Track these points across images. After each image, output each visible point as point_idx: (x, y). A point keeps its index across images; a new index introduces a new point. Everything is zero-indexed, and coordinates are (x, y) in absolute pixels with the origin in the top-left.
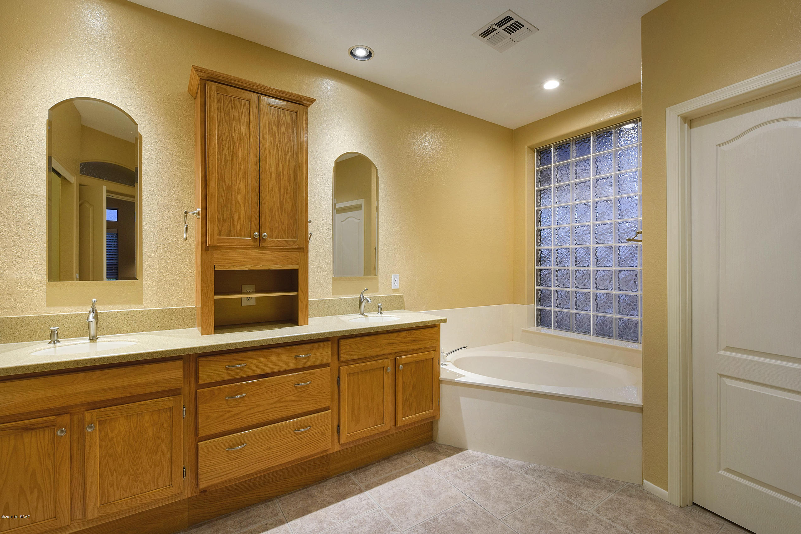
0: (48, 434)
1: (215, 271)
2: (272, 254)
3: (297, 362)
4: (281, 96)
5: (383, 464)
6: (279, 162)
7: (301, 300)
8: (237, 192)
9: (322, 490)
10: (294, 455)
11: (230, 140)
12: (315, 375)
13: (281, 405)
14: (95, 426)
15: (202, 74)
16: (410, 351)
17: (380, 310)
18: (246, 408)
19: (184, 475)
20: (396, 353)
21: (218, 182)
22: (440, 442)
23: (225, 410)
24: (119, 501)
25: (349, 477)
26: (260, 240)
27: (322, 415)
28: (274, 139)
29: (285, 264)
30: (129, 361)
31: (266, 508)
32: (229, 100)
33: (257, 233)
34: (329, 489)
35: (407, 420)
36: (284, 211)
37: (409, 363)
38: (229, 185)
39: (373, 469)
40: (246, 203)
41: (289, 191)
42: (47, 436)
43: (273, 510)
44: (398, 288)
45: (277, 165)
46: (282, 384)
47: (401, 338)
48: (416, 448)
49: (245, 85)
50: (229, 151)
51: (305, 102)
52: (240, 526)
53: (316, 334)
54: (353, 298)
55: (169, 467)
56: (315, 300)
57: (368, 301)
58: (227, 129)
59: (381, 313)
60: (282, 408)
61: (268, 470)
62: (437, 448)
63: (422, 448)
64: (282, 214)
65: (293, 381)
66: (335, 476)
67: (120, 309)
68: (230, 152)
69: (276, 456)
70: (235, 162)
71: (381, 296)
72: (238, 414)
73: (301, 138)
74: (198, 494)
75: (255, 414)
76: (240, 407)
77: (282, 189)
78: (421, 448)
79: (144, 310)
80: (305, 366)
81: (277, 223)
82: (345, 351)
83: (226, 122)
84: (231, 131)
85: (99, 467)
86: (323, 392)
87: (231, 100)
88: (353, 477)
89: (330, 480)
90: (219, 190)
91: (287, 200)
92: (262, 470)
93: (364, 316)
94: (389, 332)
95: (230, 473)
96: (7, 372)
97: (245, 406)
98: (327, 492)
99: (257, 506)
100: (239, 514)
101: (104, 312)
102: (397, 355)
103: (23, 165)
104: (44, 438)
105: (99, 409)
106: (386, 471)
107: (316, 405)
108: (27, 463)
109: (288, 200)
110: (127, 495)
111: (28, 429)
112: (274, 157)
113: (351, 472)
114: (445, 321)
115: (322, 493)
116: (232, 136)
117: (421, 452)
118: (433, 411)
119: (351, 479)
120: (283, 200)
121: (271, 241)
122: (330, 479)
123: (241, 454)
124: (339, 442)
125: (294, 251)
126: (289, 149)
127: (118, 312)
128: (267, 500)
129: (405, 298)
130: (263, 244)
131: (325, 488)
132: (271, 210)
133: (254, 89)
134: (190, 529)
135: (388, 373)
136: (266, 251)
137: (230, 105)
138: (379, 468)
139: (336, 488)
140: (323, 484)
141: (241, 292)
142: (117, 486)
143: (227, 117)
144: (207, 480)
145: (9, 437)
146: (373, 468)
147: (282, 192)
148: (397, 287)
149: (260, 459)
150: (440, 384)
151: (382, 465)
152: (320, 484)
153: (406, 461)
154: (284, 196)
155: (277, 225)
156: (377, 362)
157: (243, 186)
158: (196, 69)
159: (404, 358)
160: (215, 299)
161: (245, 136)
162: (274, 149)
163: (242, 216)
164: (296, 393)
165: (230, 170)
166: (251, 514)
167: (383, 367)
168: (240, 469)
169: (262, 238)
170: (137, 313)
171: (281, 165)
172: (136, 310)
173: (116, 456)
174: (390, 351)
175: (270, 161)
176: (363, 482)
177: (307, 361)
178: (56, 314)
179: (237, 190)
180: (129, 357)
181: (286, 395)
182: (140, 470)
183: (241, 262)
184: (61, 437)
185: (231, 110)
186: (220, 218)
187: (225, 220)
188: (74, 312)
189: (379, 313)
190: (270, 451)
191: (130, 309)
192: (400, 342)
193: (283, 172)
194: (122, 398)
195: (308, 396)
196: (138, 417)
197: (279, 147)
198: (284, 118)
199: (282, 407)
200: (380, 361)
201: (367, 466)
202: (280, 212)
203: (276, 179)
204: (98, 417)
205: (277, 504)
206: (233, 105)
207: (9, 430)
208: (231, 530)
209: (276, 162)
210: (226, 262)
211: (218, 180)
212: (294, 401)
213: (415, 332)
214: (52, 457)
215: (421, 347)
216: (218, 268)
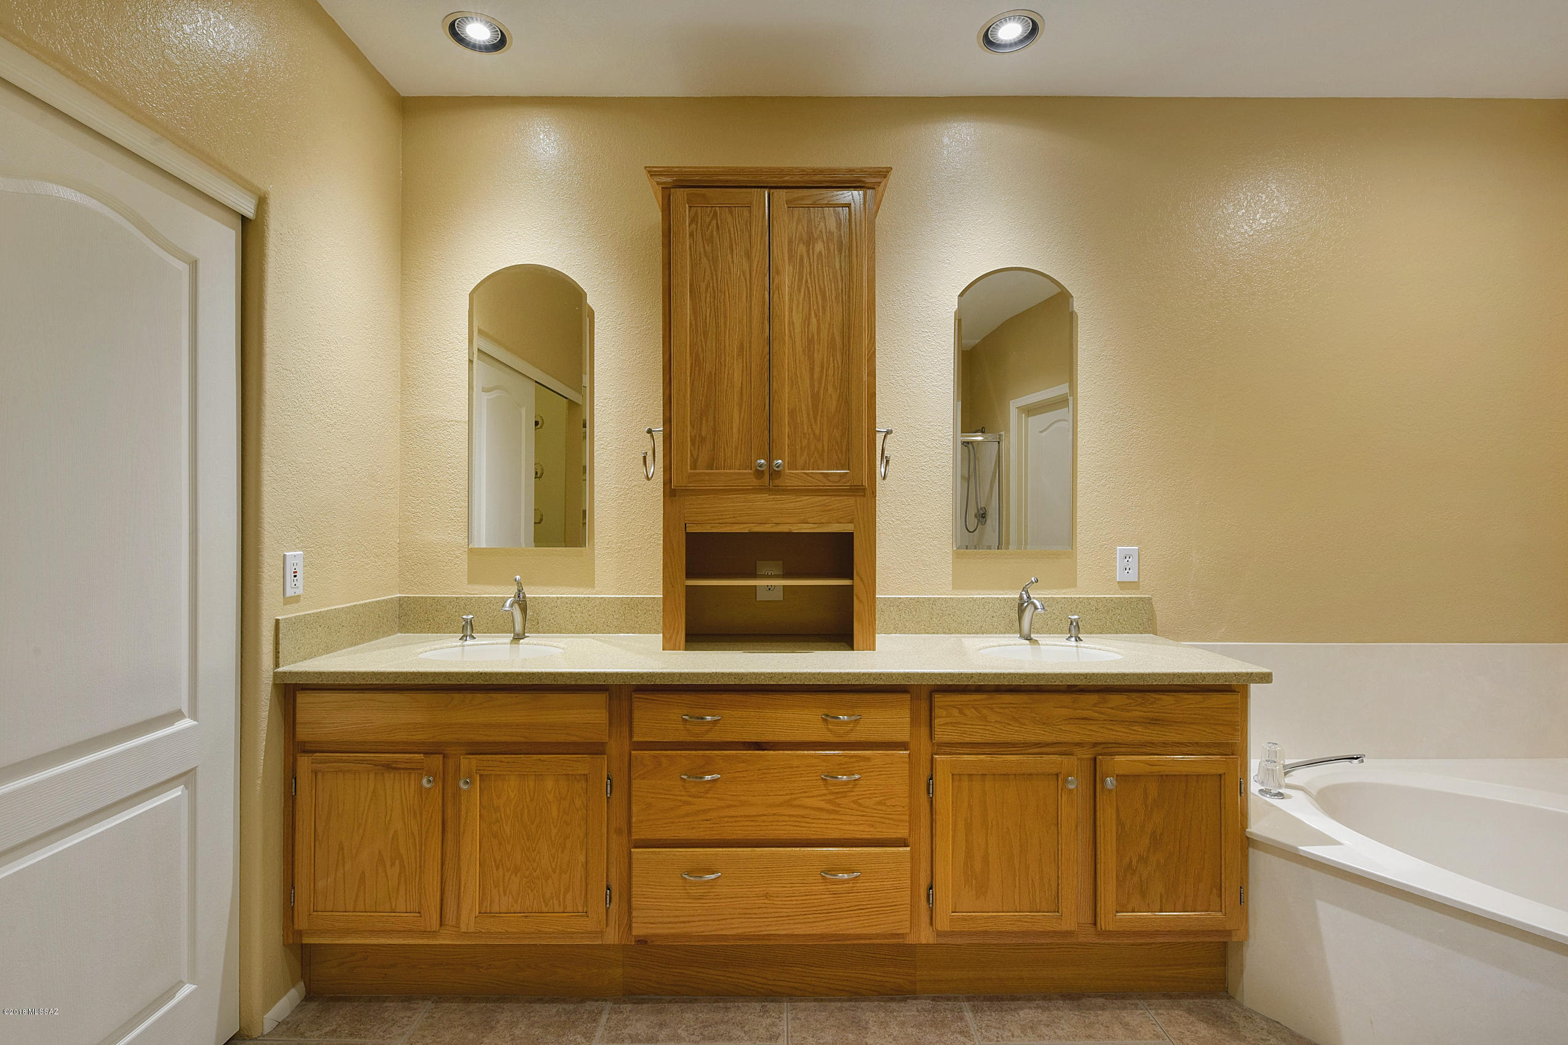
0: (415, 780)
1: (687, 534)
2: (795, 502)
3: (828, 729)
4: (815, 181)
5: (1058, 1009)
6: (810, 315)
7: (858, 598)
8: (726, 384)
9: (887, 1019)
10: (821, 924)
11: (713, 289)
12: (869, 764)
13: (793, 813)
14: (472, 782)
15: (663, 179)
16: (1144, 745)
17: (1075, 630)
18: (721, 803)
19: (608, 902)
20: (1095, 745)
21: (691, 370)
22: (1247, 1004)
23: (679, 798)
24: (505, 915)
25: (961, 1010)
26: (770, 475)
27: (886, 853)
28: (799, 272)
29: (823, 521)
30: (520, 683)
31: (761, 1014)
32: (712, 214)
33: (763, 461)
34: (903, 1024)
35: (1130, 920)
36: (820, 413)
37: (1139, 776)
38: (711, 373)
39: (1027, 1014)
40: (744, 404)
41: (831, 372)
42: (412, 782)
43: (773, 1025)
44: (1137, 580)
45: (807, 321)
46: (795, 769)
47: (1112, 708)
48: (1168, 996)
49: (741, 178)
50: (711, 310)
51: (867, 180)
52: (702, 1034)
53: (870, 674)
54: (1005, 599)
55: (583, 879)
56: (911, 599)
57: (1036, 608)
58: (708, 268)
59: (1078, 639)
60: (793, 819)
61: (766, 937)
62: (1236, 1019)
63: (1186, 1002)
64: (816, 420)
65: (819, 768)
66: (928, 998)
67: (562, 594)
68: (713, 310)
69: (782, 914)
70: (723, 328)
71: (1084, 598)
72: (705, 811)
73: (857, 256)
74: (633, 943)
75: (738, 819)
76: (707, 798)
77: (817, 369)
78: (1182, 1002)
79: (594, 598)
80: (846, 739)
81: (805, 438)
82: (948, 720)
83: (706, 255)
84: (716, 270)
85: (480, 850)
86: (889, 803)
87: (715, 213)
88: (968, 1015)
89: (914, 1002)
90: (692, 384)
91: (827, 390)
92: (754, 935)
93: (1028, 642)
94: (1076, 689)
95: (689, 922)
96: (363, 679)
97: (719, 799)
98: (895, 1030)
99: (747, 1002)
100: (710, 1005)
101: (539, 597)
102: (1099, 749)
103: (441, 380)
104: (409, 785)
105: (481, 756)
106: (1060, 1032)
107: (872, 829)
108: (388, 818)
109: (830, 390)
110: (518, 909)
111: (389, 767)
112: (801, 306)
113: (969, 1001)
114: (1266, 678)
115: (885, 1028)
116: (717, 279)
117: (1181, 1013)
118: (1219, 914)
119: (962, 1019)
120: (818, 392)
121: (792, 477)
122: (916, 999)
123: (711, 890)
124: (931, 924)
125: (843, 493)
126: (833, 285)
127: (558, 598)
128: (770, 995)
129: (1158, 606)
130: (777, 482)
131: (895, 1018)
132: (792, 413)
133: (759, 182)
134: (624, 1001)
135: (1071, 791)
136: (784, 495)
137: (714, 222)
138: (1044, 1017)
139: (919, 1026)
140: (894, 1005)
141: (753, 575)
142: (503, 888)
143: (708, 245)
144: (646, 923)
145: (368, 775)
146: (1027, 1011)
147: (816, 375)
148: (1132, 576)
149: (748, 911)
150: (1251, 850)
151: (1055, 1012)
152: (889, 1004)
153: (1127, 1024)
154: (820, 383)
155: (805, 442)
156: (1038, 757)
157: (737, 375)
158: (653, 172)
159: (1123, 762)
160: (686, 586)
161: (742, 277)
162: (799, 290)
163: (735, 430)
164: (825, 795)
165: (714, 345)
166: (731, 1016)
167: (1057, 775)
168: (708, 921)
169: (775, 471)
170: (585, 601)
171: (814, 320)
172: (583, 596)
173: (503, 838)
174: (1077, 738)
175: (791, 316)
176: (992, 1037)
177: (852, 730)
178: (479, 596)
179: (726, 380)
180: (521, 678)
181: (803, 795)
182: (538, 871)
183: (734, 517)
184: (430, 789)
185: (715, 233)
186: (695, 436)
187: (703, 440)
188: (501, 594)
189: (1073, 639)
190: (766, 901)
191: (575, 594)
192: (1106, 717)
193: (818, 333)
194: (514, 743)
195: (854, 806)
196: (535, 780)
197: (810, 286)
198: (822, 224)
199: (793, 816)
200: (1046, 757)
201: (1014, 999)
202: (811, 416)
203: (804, 351)
204: (478, 768)
205: (785, 1014)
206: (719, 222)
207: (367, 764)
208: (684, 1034)
209: (804, 317)
210: (707, 518)
211: (691, 367)
212: (821, 809)
213: (1159, 699)
214: (418, 816)
215: (1181, 741)
216: (693, 528)
